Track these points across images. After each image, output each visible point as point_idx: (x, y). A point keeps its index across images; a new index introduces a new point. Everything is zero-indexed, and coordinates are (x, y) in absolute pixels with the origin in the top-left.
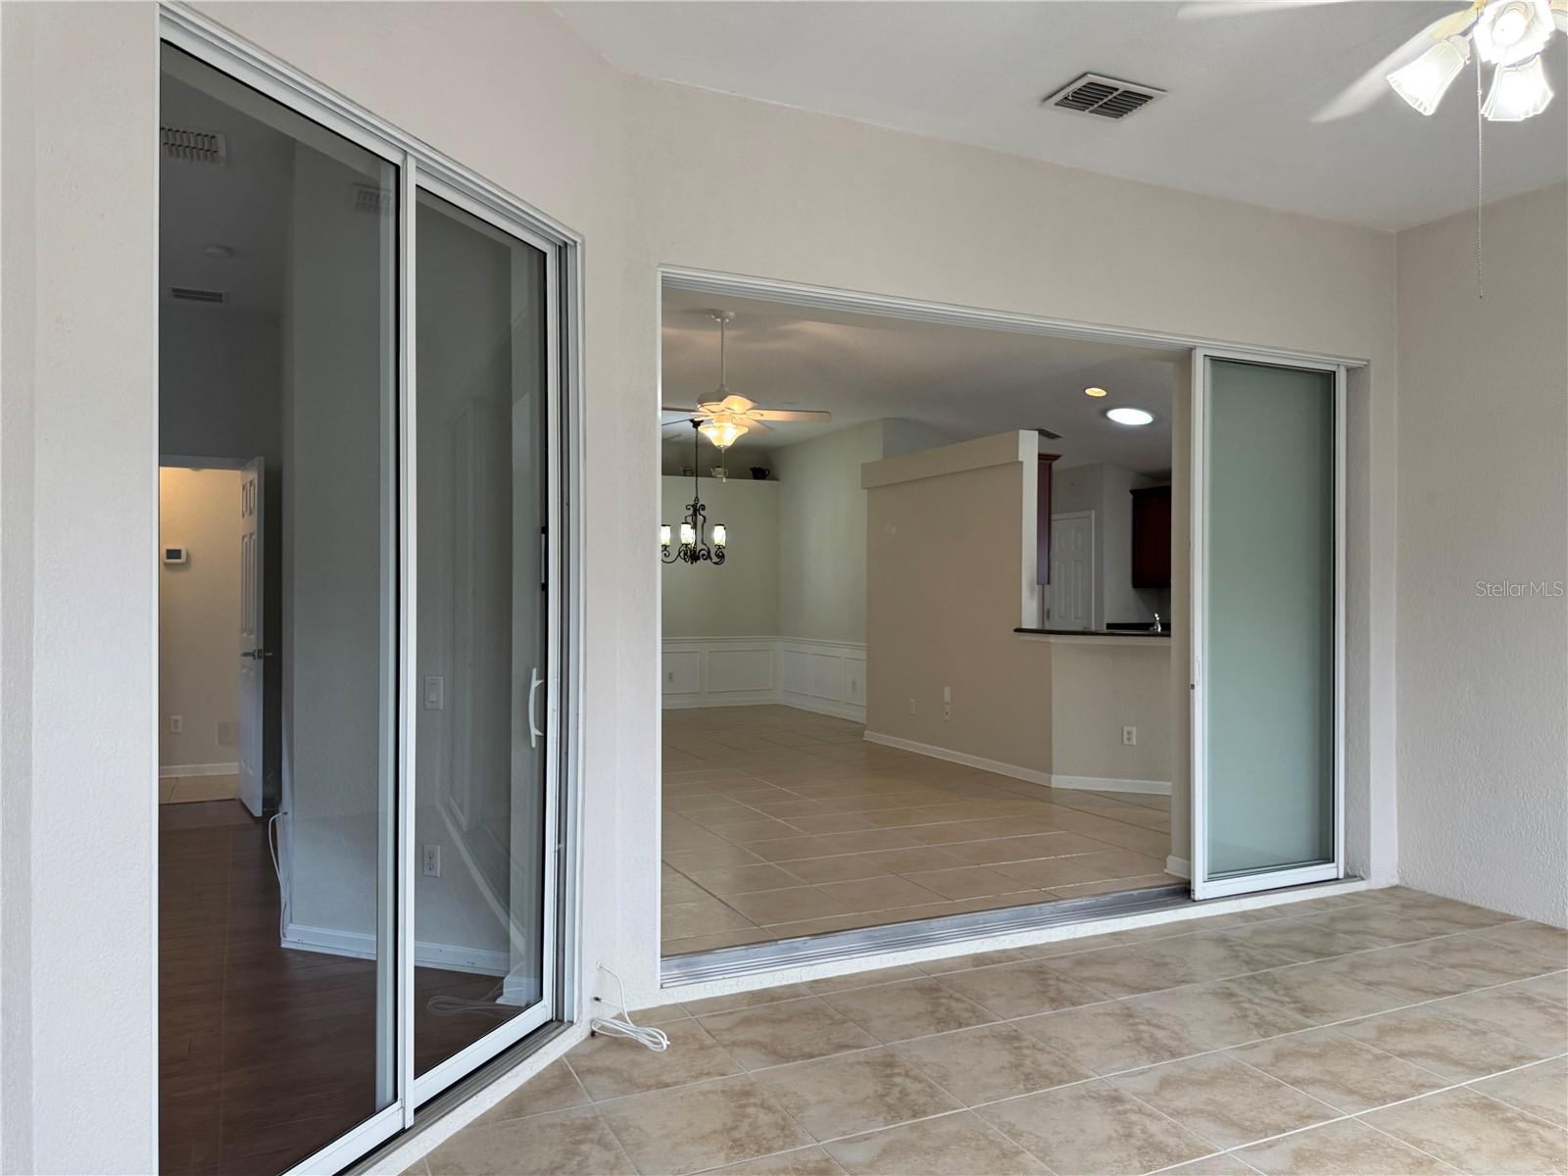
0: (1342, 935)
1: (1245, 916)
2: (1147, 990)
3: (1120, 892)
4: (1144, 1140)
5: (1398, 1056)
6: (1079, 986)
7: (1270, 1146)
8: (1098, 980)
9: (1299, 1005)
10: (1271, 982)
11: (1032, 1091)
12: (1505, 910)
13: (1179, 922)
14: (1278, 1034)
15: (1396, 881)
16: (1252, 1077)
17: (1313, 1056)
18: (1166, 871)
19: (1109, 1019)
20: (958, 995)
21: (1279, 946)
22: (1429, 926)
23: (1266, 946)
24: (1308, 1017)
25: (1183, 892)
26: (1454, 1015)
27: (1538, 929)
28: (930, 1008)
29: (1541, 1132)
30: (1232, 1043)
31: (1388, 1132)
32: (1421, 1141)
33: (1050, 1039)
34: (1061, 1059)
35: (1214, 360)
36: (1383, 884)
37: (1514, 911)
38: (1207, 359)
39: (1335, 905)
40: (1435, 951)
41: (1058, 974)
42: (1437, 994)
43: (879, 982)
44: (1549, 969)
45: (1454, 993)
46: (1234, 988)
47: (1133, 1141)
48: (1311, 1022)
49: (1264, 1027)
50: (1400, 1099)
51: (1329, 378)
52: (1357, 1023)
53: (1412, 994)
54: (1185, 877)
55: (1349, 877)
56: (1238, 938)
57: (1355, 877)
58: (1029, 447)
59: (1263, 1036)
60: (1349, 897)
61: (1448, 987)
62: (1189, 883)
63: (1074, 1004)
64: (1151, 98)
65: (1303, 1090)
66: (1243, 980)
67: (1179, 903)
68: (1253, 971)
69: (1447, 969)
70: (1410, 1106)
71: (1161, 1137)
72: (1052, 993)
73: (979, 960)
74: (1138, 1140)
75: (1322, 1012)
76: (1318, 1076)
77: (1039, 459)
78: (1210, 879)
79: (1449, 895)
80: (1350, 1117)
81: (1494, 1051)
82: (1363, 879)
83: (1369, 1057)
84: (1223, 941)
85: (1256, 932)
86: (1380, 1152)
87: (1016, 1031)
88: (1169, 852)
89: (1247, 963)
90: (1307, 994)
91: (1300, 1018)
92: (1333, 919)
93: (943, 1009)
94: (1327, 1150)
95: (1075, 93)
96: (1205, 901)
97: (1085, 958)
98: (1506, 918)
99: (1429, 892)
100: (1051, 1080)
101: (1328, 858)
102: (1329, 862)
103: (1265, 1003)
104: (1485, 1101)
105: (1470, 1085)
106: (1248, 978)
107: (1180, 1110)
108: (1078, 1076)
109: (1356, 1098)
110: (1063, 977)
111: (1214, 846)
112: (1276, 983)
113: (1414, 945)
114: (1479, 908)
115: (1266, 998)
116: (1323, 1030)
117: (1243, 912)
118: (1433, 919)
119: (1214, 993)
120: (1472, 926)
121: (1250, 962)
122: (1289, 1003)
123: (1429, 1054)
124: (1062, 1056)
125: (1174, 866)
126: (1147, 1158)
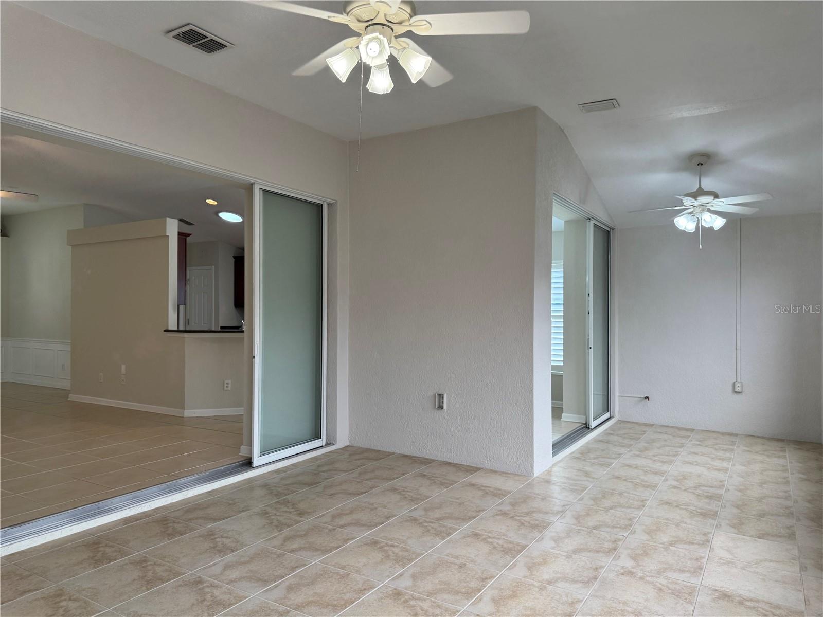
0: (322, 473)
1: (278, 471)
2: (223, 519)
3: (214, 469)
4: (212, 601)
5: (340, 528)
6: (186, 524)
7: (276, 586)
8: (197, 518)
9: (298, 512)
10: (286, 503)
11: (151, 589)
12: (390, 451)
13: (245, 480)
14: (287, 528)
15: (348, 443)
16: (271, 553)
17: (301, 536)
18: (240, 454)
19: (201, 539)
20: (111, 544)
21: (293, 484)
22: (359, 462)
23: (286, 485)
24: (301, 517)
25: (248, 464)
26: (365, 503)
27: (402, 457)
28: (91, 555)
29: (394, 549)
30: (264, 538)
31: (331, 565)
32: (345, 567)
33: (165, 557)
34: (170, 567)
35: (265, 191)
36: (343, 446)
37: (393, 450)
38: (261, 190)
39: (321, 459)
40: (360, 474)
41: (174, 519)
42: (359, 494)
43: (59, 546)
44: (403, 474)
45: (366, 492)
46: (269, 509)
47: (205, 603)
48: (303, 519)
49: (280, 526)
50: (337, 548)
51: (319, 207)
52: (324, 515)
53: (349, 496)
54: (249, 456)
55: (328, 444)
56: (273, 483)
57: (331, 444)
58: (172, 228)
59: (279, 531)
60: (328, 454)
61: (363, 490)
62: (251, 459)
63: (181, 535)
64: (226, 47)
65: (295, 554)
66: (273, 505)
67: (244, 470)
68: (278, 499)
69: (365, 482)
70: (343, 550)
71: (221, 597)
72: (170, 531)
73: (127, 521)
74: (208, 602)
75: (308, 513)
76: (303, 546)
77: (178, 235)
78: (261, 455)
79: (368, 447)
80: (316, 562)
81: (379, 516)
82: (334, 445)
83: (327, 530)
84: (265, 486)
85: (282, 479)
86: (326, 576)
87: (145, 557)
88: (242, 444)
89: (276, 495)
90: (302, 506)
91: (299, 519)
92: (319, 466)
93: (100, 554)
94: (303, 582)
95: (183, 33)
96: (259, 467)
97: (191, 508)
98: (390, 454)
99: (361, 446)
100: (162, 580)
101: (318, 436)
102: (319, 439)
103: (282, 514)
104: (373, 541)
105: (367, 535)
106: (275, 503)
107: (233, 580)
108: (179, 574)
109: (319, 552)
110: (177, 521)
111: (264, 437)
112: (289, 502)
113: (352, 473)
114: (379, 451)
115: (283, 511)
116: (307, 522)
117: (278, 469)
118: (362, 459)
119: (258, 514)
120: (376, 460)
121: (278, 495)
122: (293, 512)
123: (353, 523)
124: (171, 565)
125: (243, 451)
126: (212, 610)
